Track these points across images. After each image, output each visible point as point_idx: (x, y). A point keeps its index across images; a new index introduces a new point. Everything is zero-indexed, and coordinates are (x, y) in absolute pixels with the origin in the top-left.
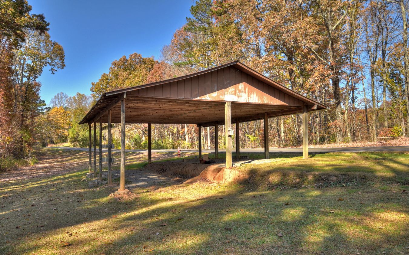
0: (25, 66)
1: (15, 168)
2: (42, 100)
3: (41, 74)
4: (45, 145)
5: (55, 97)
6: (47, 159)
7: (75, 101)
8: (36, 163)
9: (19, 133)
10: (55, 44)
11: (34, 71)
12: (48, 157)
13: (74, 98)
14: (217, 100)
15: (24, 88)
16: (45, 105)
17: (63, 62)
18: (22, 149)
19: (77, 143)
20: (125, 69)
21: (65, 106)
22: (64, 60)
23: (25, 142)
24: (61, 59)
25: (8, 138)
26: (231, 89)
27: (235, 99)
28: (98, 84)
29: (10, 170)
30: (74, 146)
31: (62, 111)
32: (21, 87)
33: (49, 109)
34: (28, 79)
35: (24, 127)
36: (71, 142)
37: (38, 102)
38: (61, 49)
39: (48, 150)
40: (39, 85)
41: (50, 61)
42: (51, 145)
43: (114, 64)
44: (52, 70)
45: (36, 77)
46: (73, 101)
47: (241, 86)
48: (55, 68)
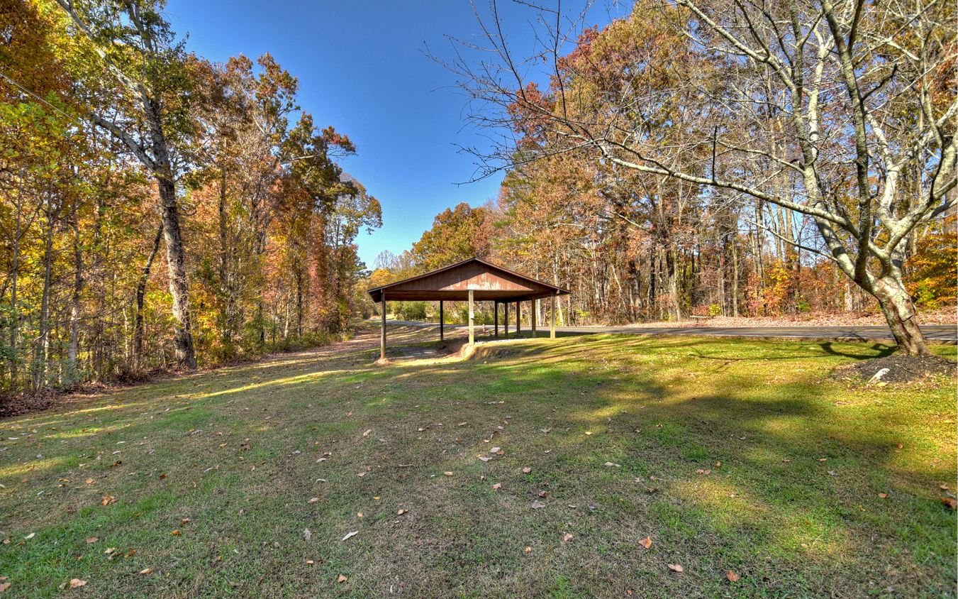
0: (340, 229)
1: (328, 344)
2: (362, 262)
3: (358, 235)
4: (366, 317)
5: (379, 256)
6: (364, 334)
7: (402, 261)
8: (350, 338)
9: (335, 304)
10: (372, 199)
11: (350, 232)
12: (366, 332)
13: (400, 257)
14: (460, 289)
15: (339, 254)
16: (366, 268)
17: (380, 220)
18: (338, 322)
19: (401, 315)
20: (450, 225)
21: (390, 267)
22: (381, 218)
23: (342, 315)
24: (378, 216)
25: (322, 311)
26: (474, 279)
27: (477, 288)
28: (420, 244)
29: (323, 345)
30: (398, 318)
31: (386, 274)
32: (336, 252)
33: (370, 273)
34: (344, 242)
35: (340, 297)
36: (396, 313)
37: (358, 265)
38: (378, 205)
39: (368, 323)
40: (356, 247)
41: (366, 220)
42: (374, 317)
43: (438, 218)
44: (369, 229)
45: (352, 240)
46: (399, 260)
47: (484, 276)
48: (372, 228)
